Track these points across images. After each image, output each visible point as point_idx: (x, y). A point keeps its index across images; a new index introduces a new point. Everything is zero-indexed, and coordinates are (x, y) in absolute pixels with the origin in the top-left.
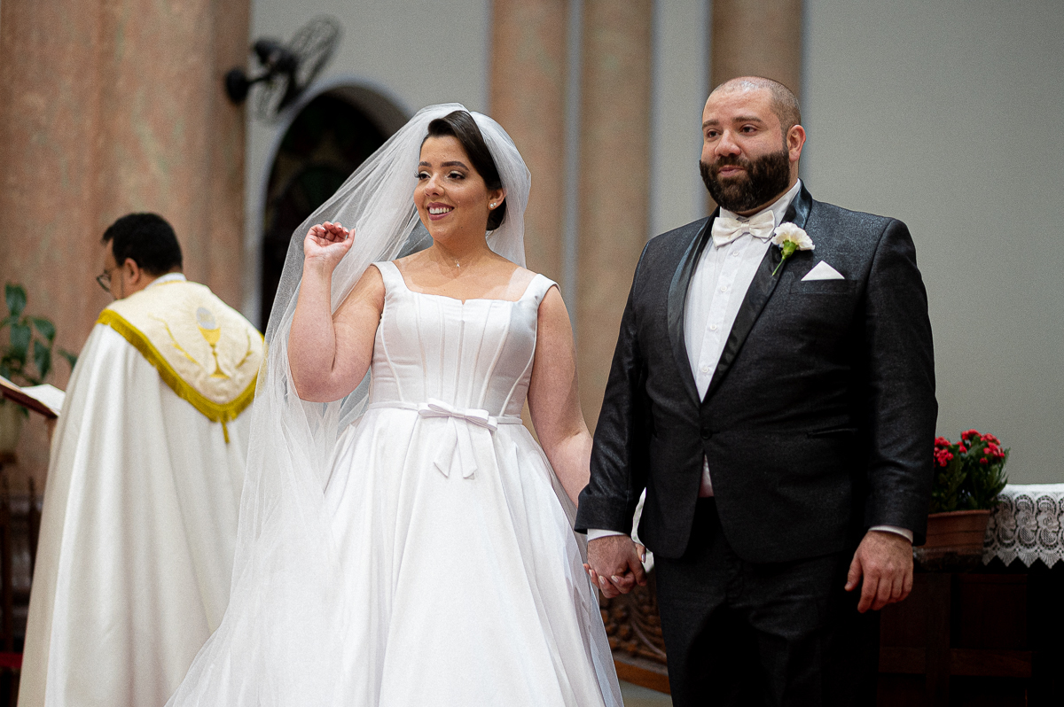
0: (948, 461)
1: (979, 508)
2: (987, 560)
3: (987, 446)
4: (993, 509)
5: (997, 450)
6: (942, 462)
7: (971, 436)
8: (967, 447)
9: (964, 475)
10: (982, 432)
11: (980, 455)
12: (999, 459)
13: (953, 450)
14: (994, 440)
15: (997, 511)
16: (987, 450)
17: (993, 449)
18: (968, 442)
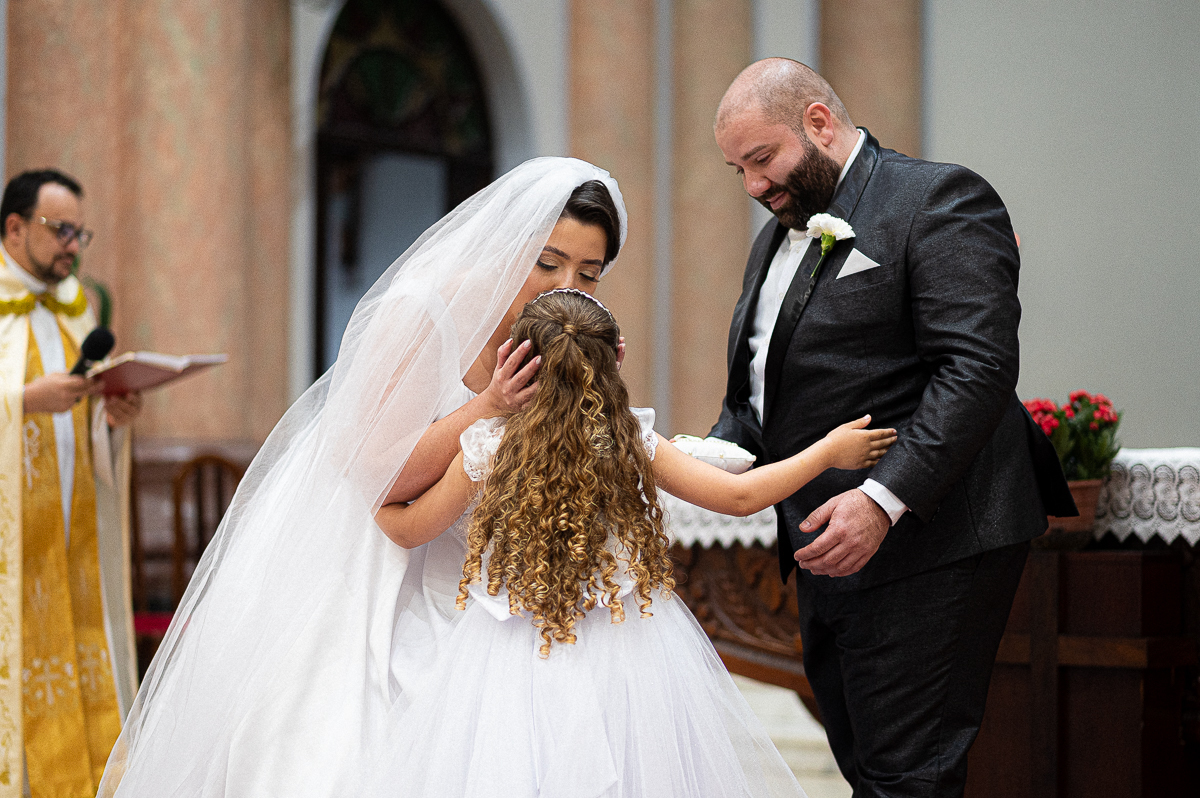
0: (1054, 429)
1: (1089, 478)
2: (1099, 535)
3: (1097, 408)
4: (1105, 478)
5: (1108, 413)
6: (1046, 430)
7: (1080, 398)
8: (1076, 410)
9: (1072, 444)
10: (1093, 392)
11: (1090, 419)
12: (1111, 424)
13: (1059, 416)
14: (1106, 403)
15: (1109, 480)
16: (1097, 415)
17: (1103, 412)
18: (1077, 404)
